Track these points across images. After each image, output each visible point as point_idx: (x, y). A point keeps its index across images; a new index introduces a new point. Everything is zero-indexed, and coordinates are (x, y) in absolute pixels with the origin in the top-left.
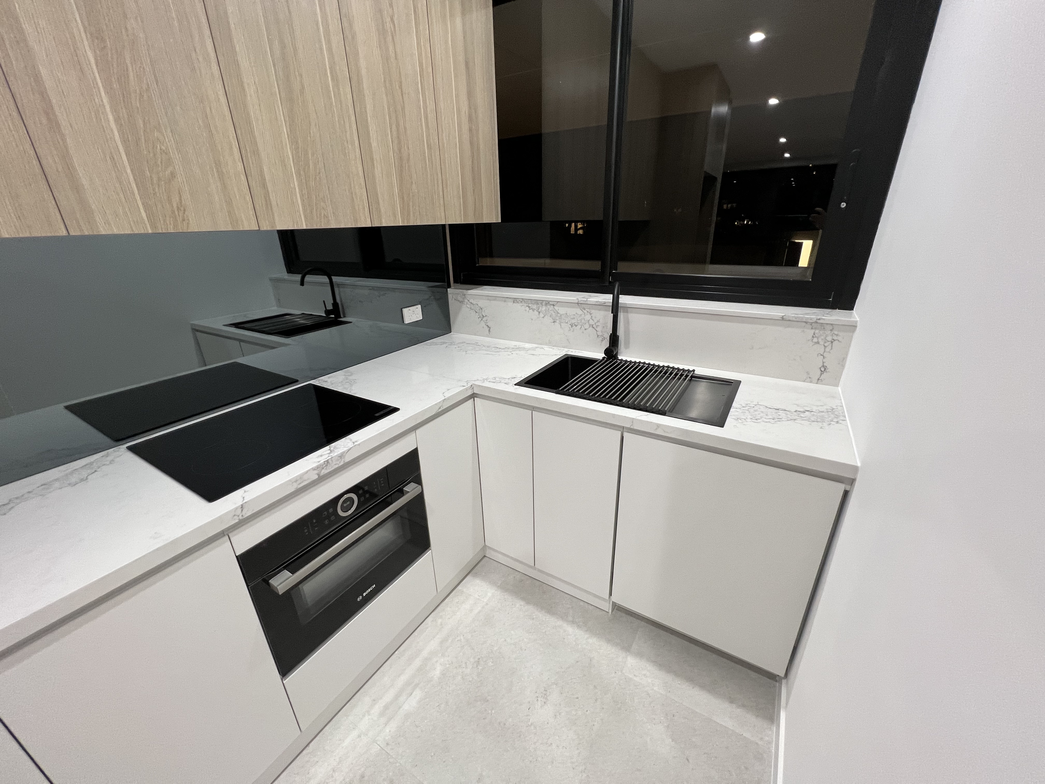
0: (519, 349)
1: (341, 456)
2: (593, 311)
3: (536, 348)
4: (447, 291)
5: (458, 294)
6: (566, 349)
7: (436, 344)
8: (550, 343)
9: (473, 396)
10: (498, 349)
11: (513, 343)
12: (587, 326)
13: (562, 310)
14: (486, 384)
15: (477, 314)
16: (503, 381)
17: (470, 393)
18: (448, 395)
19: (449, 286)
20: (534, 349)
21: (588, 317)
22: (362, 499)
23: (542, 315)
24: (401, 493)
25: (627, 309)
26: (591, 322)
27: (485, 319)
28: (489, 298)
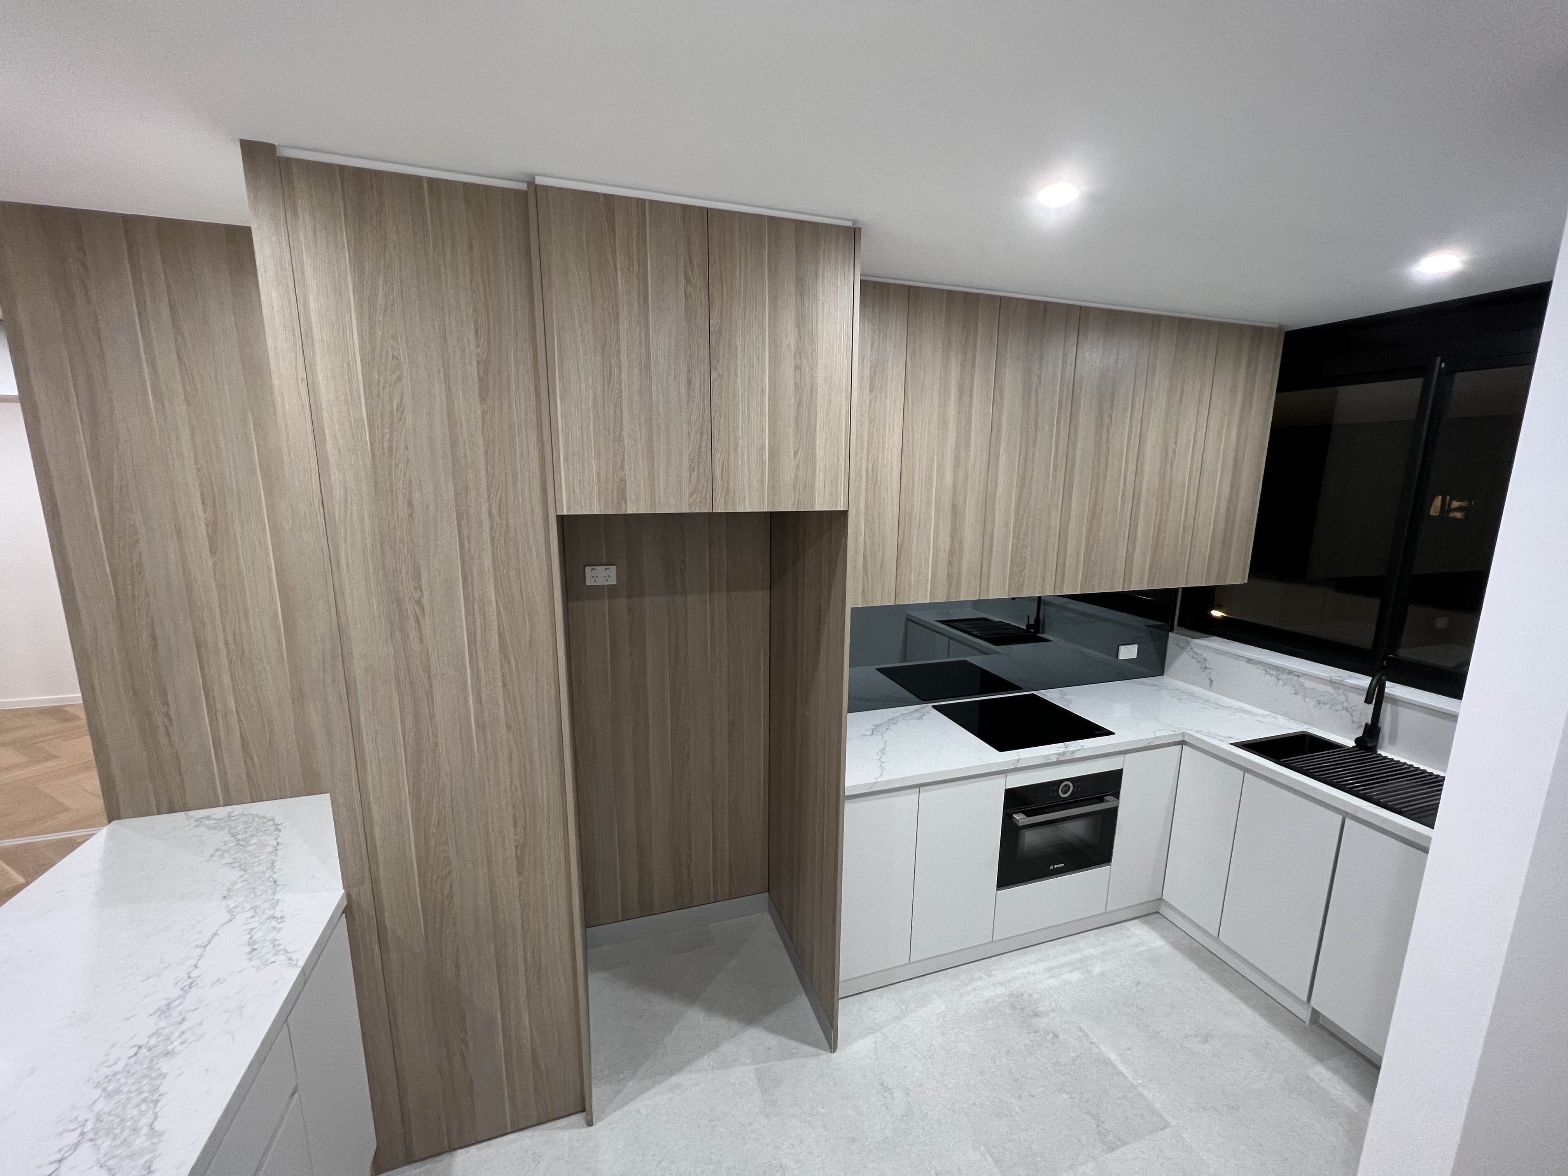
0: (1245, 711)
1: (1073, 752)
2: (1349, 694)
3: (1268, 715)
4: (1168, 634)
5: (1182, 640)
6: (1307, 726)
7: (1146, 685)
8: (1286, 715)
9: (1182, 743)
10: (1217, 706)
11: (1238, 704)
12: (1339, 707)
13: (1308, 684)
14: (1198, 735)
15: (1199, 664)
16: (1217, 737)
17: (1180, 739)
18: (1158, 734)
19: (1172, 630)
20: (1264, 716)
21: (1343, 698)
22: (1075, 790)
23: (1281, 683)
24: (1101, 800)
25: (1395, 701)
26: (1346, 705)
27: (1208, 671)
28: (1217, 651)
